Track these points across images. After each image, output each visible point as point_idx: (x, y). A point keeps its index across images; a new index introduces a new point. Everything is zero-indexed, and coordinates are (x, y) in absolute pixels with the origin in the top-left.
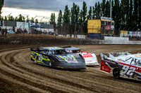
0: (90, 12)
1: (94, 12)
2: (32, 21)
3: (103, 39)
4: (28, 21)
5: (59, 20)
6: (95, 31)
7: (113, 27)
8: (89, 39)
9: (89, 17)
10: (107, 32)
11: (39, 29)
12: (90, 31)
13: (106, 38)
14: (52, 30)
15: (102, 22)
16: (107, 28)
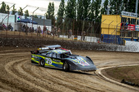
0: (106, 4)
1: (112, 4)
2: (21, 14)
3: (123, 44)
4: (14, 12)
5: (60, 14)
6: (111, 32)
8: (103, 43)
9: (104, 12)
10: (130, 34)
11: (29, 25)
12: (104, 32)
13: (128, 43)
14: (49, 28)
15: (123, 20)
16: (130, 28)
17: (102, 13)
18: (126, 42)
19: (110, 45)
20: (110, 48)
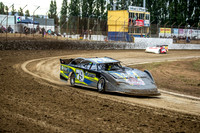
2: (21, 14)
3: (132, 41)
4: (13, 13)
5: (64, 12)
6: (119, 29)
7: (147, 22)
8: (110, 42)
9: (110, 7)
10: (138, 30)
11: (31, 26)
12: (111, 29)
13: (137, 40)
14: (52, 28)
15: (131, 15)
16: (139, 24)
17: (109, 9)
18: (136, 39)
19: (118, 43)
20: (118, 46)
